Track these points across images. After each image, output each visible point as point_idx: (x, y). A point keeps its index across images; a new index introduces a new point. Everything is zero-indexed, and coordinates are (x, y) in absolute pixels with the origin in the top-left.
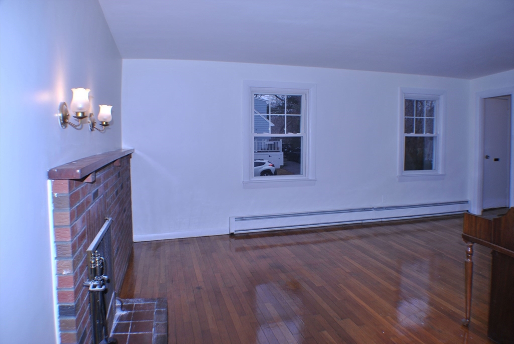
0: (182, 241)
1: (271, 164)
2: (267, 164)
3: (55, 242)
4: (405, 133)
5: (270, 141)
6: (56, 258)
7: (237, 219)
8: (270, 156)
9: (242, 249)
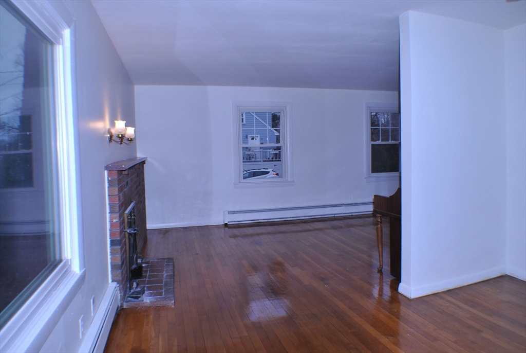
0: (185, 229)
1: (275, 173)
2: (272, 173)
3: (109, 204)
4: (372, 141)
5: (275, 150)
6: (109, 213)
7: (230, 212)
8: (275, 165)
9: (235, 236)
